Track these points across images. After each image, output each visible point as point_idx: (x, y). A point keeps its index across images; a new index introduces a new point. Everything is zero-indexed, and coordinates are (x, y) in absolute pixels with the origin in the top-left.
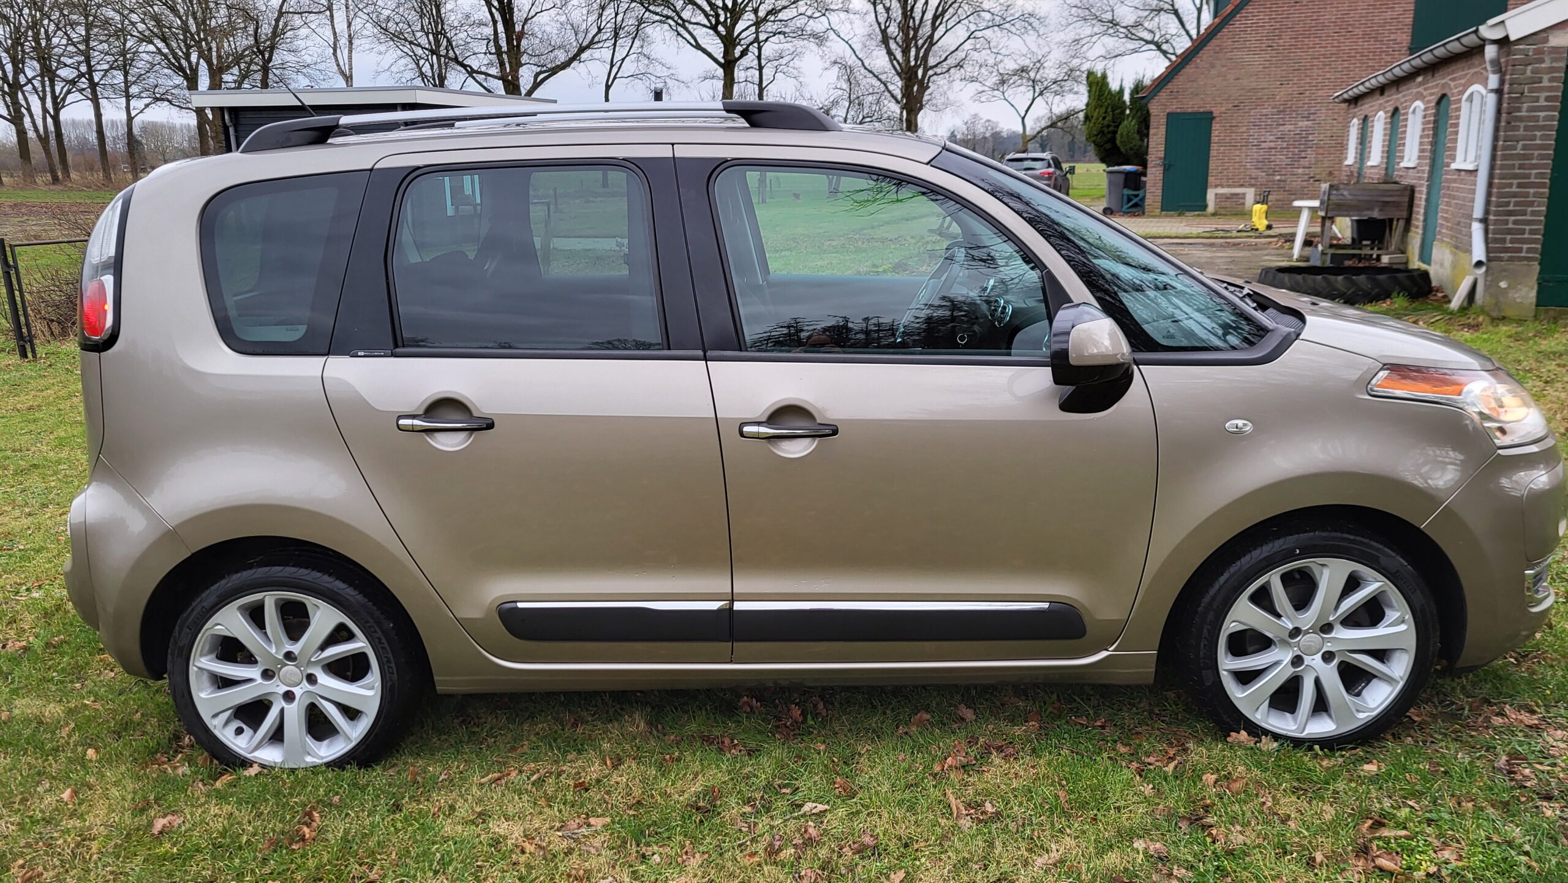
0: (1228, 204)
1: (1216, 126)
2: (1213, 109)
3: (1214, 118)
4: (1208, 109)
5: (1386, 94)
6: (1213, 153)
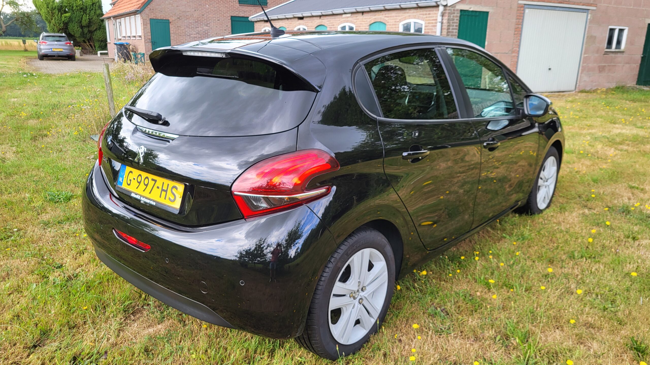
1: (171, 26)
3: (170, 23)
4: (167, 18)
6: (172, 38)
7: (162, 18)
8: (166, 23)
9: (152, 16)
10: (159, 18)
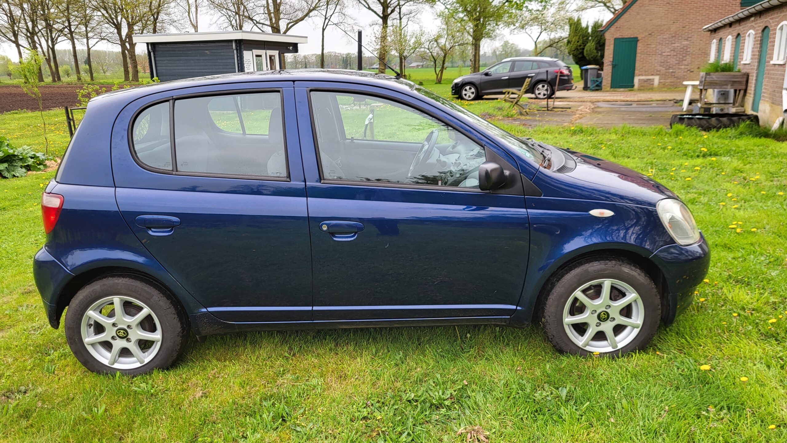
0: (645, 84)
1: (639, 44)
2: (638, 36)
3: (638, 41)
4: (635, 36)
5: (733, 27)
6: (638, 58)
7: (629, 36)
8: (634, 41)
9: (618, 35)
10: (626, 37)
